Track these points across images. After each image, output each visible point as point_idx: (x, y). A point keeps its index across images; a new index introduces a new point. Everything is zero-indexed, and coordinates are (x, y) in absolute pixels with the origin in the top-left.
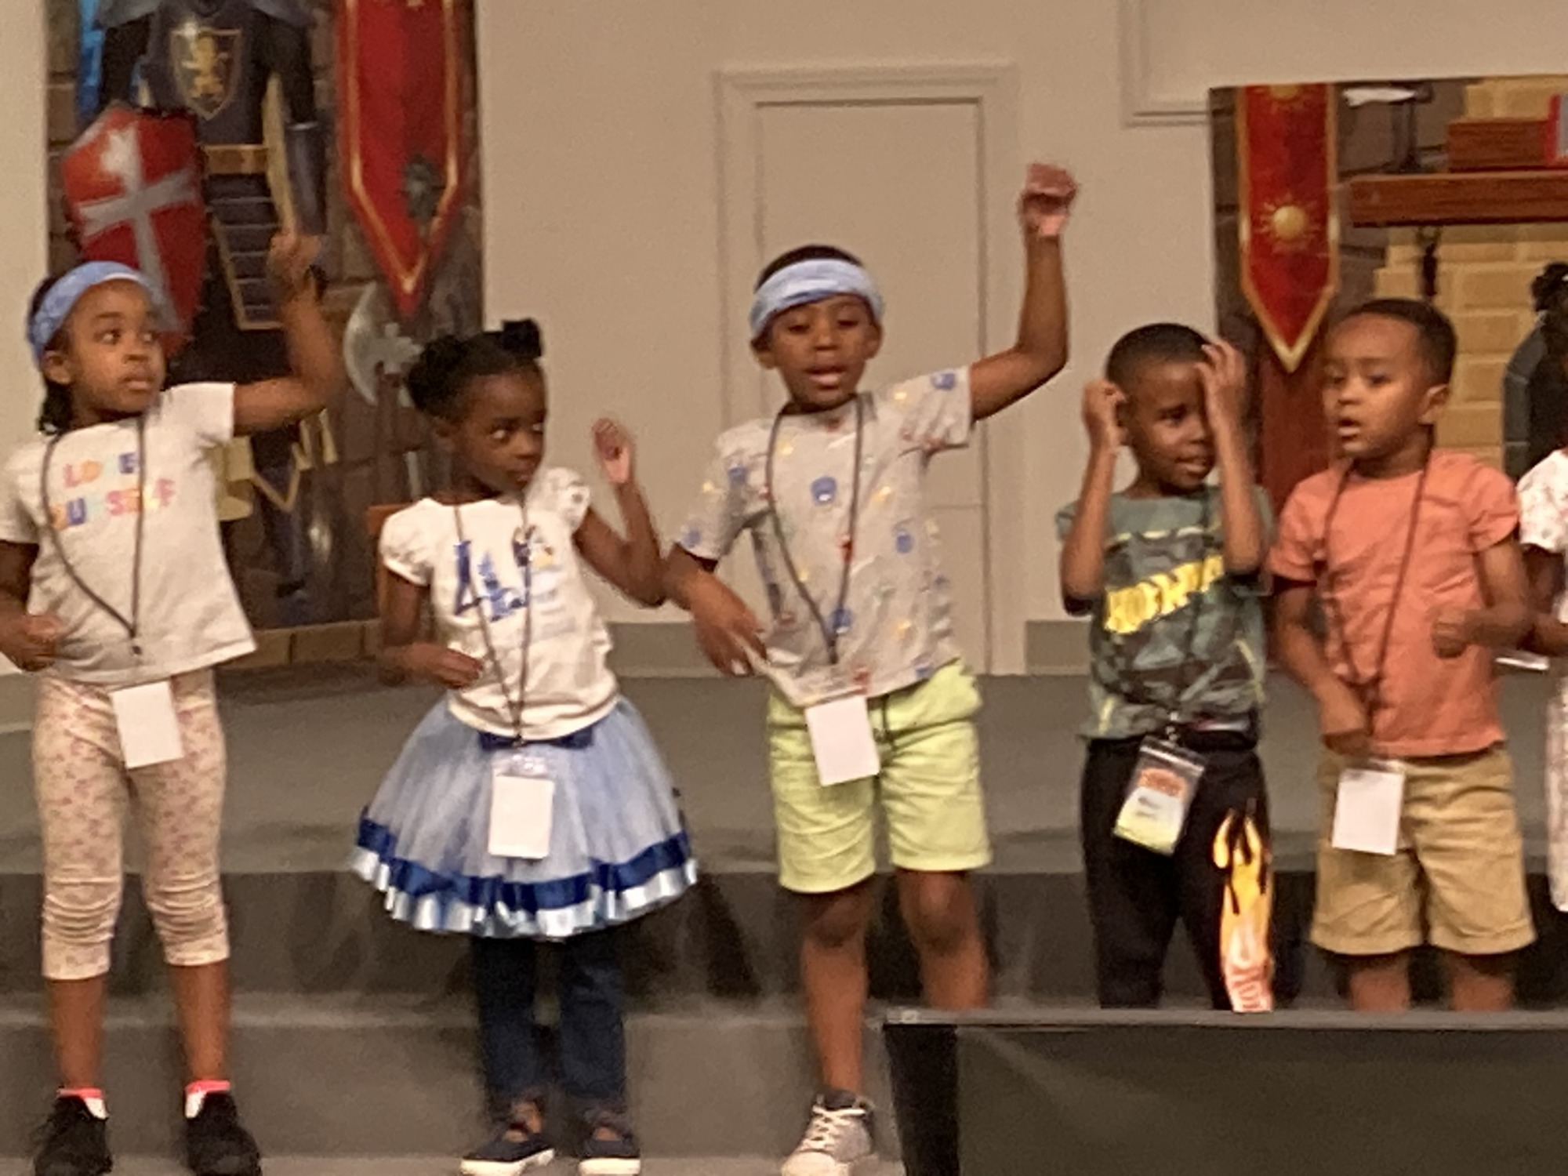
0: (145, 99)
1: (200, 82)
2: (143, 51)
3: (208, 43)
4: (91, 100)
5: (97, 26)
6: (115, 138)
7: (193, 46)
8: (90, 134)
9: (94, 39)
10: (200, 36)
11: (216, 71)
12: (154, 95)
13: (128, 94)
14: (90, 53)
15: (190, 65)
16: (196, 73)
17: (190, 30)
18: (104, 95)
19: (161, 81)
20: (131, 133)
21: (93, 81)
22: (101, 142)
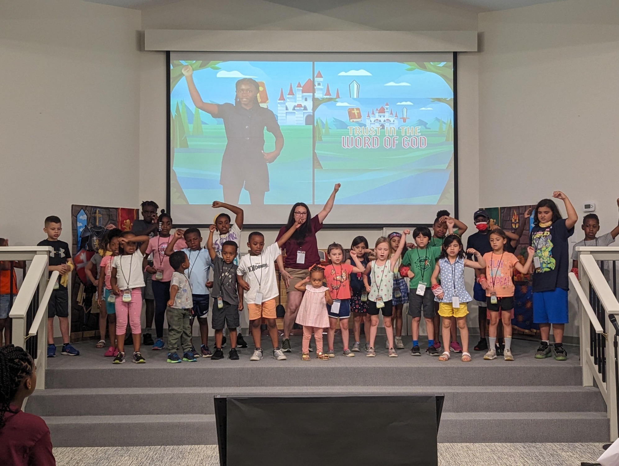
0: (87, 249)
1: (96, 246)
2: (88, 241)
3: (97, 240)
4: (79, 248)
5: (80, 237)
6: (82, 254)
7: (95, 241)
8: (79, 253)
9: (80, 239)
10: (96, 239)
11: (98, 244)
12: (89, 248)
13: (85, 247)
14: (79, 241)
15: (94, 243)
16: (96, 245)
17: (95, 238)
18: (81, 248)
19: (90, 245)
20: (85, 254)
21: (79, 245)
22: (80, 254)
